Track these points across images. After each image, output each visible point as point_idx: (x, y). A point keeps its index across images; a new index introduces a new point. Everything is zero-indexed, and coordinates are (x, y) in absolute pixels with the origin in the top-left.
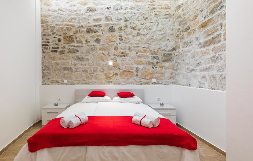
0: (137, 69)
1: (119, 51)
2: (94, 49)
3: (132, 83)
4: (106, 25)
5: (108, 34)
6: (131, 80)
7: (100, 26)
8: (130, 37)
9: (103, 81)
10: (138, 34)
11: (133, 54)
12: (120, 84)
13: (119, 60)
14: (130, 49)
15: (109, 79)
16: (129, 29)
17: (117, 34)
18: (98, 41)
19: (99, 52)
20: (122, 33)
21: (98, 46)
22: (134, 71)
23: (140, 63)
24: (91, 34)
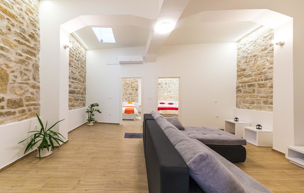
0: (174, 96)
1: (169, 90)
2: (160, 90)
3: (173, 101)
4: (165, 82)
5: (165, 85)
6: (172, 100)
7: (163, 83)
8: (172, 86)
9: (163, 100)
10: (175, 85)
11: (173, 91)
12: (168, 101)
13: (168, 93)
14: (172, 90)
15: (165, 99)
16: (172, 84)
17: (168, 85)
18: (162, 87)
19: (162, 91)
20: (170, 85)
21: (162, 89)
22: (173, 97)
23: (175, 94)
24: (160, 85)
